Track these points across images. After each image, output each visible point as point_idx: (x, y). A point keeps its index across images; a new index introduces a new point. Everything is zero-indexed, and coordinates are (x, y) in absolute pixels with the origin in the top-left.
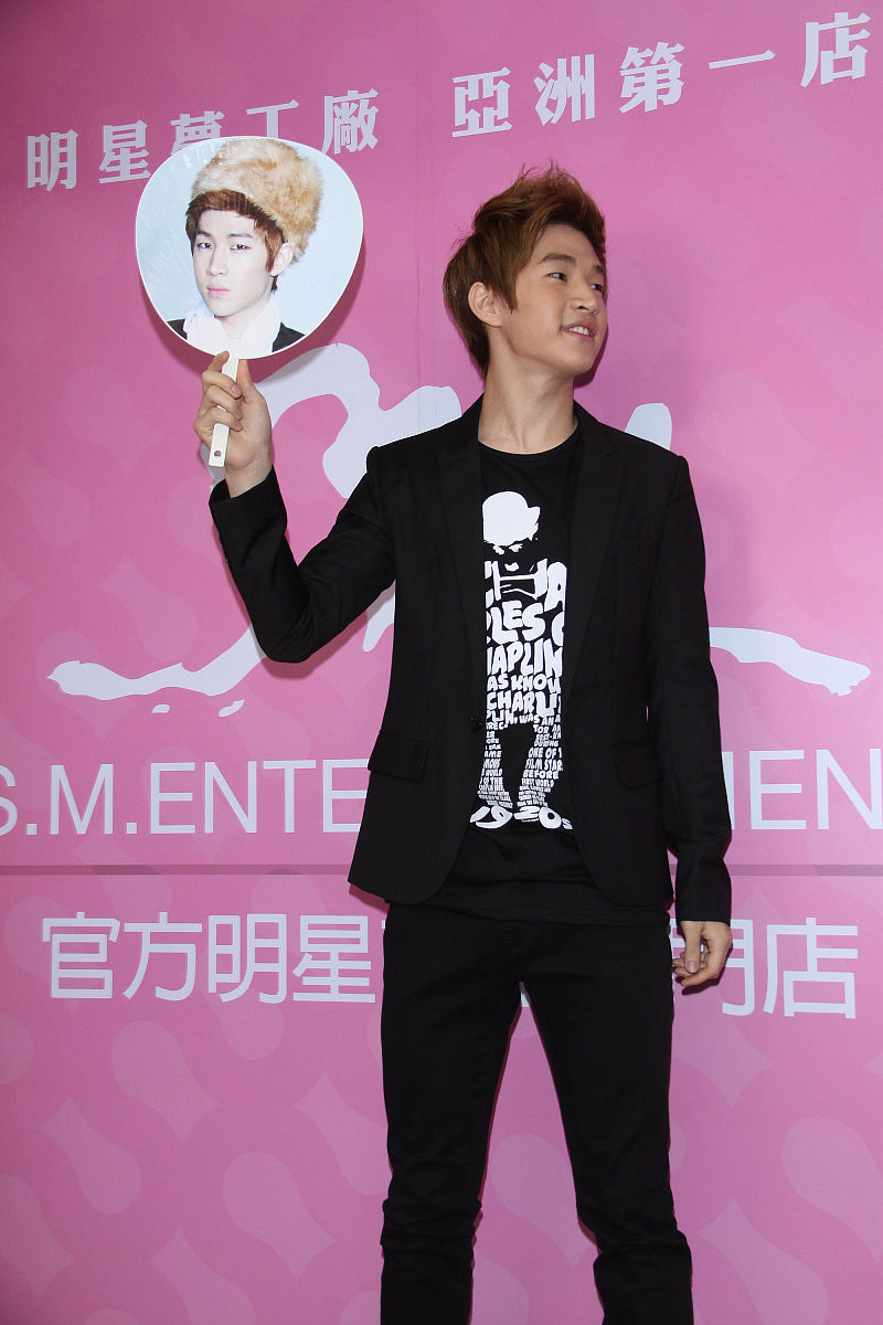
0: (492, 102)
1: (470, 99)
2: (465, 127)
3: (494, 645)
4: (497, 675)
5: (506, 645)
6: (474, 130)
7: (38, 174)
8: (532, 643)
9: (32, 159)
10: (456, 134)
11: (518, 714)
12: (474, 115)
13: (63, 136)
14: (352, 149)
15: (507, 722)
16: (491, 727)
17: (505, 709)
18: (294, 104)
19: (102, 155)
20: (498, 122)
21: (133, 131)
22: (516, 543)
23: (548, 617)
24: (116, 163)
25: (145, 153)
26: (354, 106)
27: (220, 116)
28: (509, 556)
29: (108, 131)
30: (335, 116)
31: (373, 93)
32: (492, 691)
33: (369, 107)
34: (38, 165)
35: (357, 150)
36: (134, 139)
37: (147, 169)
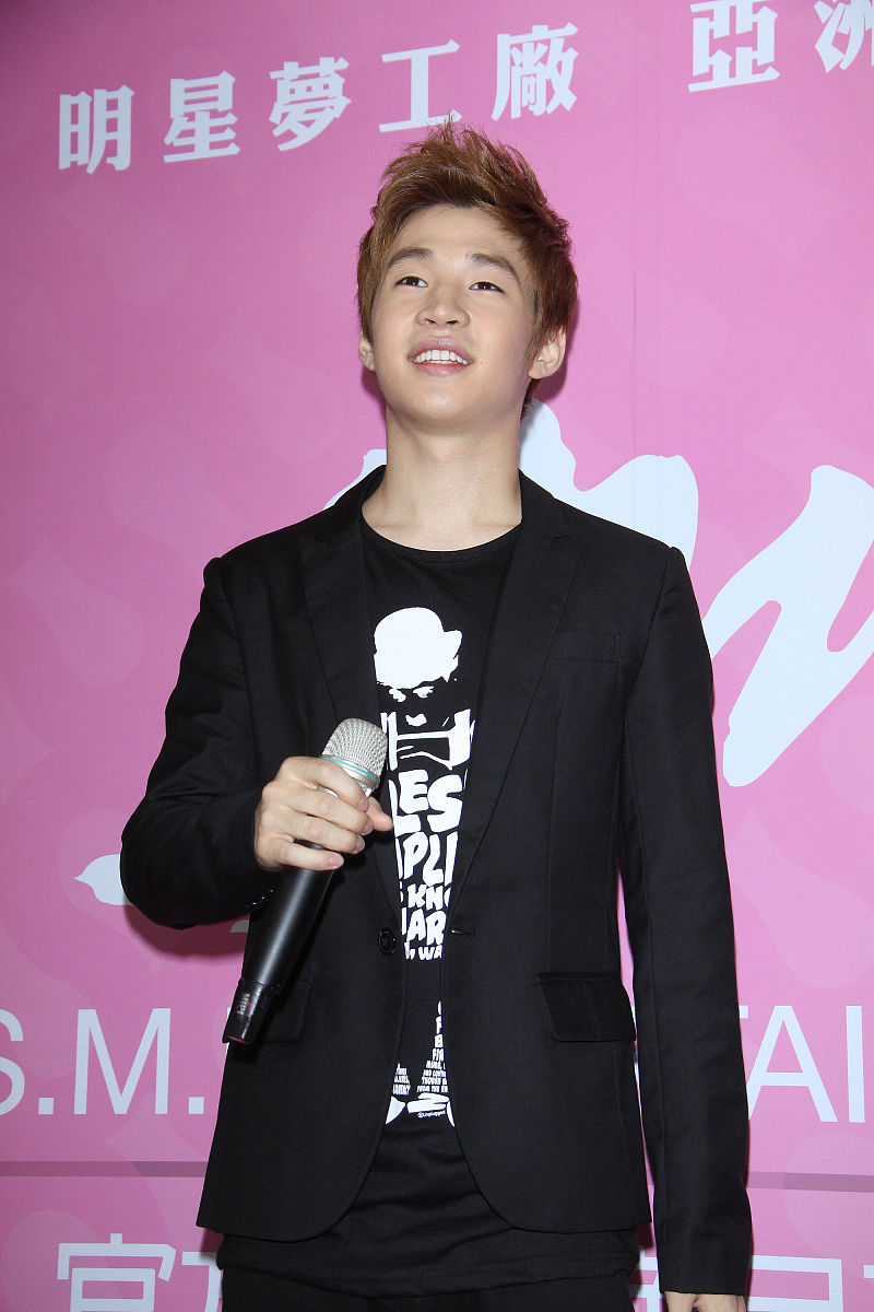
0: (750, 39)
1: (716, 36)
2: (708, 76)
5: (401, 838)
6: (721, 80)
7: (74, 149)
8: (443, 836)
9: (66, 128)
10: (693, 88)
11: (416, 943)
12: (722, 59)
13: (112, 95)
14: (538, 110)
18: (452, 47)
19: (170, 122)
20: (757, 69)
21: (215, 87)
22: (424, 684)
24: (190, 133)
25: (231, 119)
26: (542, 49)
27: (343, 64)
28: (412, 704)
29: (178, 87)
30: (512, 63)
31: (571, 30)
33: (565, 50)
34: (74, 136)
35: (546, 112)
36: (215, 99)
37: (235, 141)
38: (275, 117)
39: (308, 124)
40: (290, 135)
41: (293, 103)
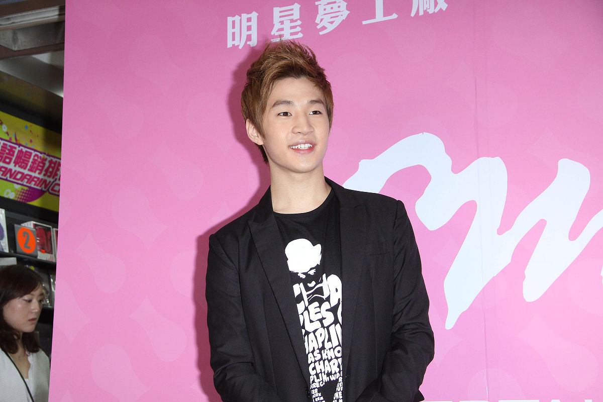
3: (307, 333)
4: (313, 352)
5: (314, 332)
7: (234, 39)
8: (328, 328)
9: (230, 31)
11: (329, 374)
13: (249, 16)
14: (431, 11)
15: (324, 381)
16: (314, 387)
17: (321, 372)
19: (273, 25)
21: (292, 10)
22: (311, 269)
23: (334, 310)
24: (282, 29)
25: (299, 23)
28: (308, 278)
29: (276, 11)
32: (312, 362)
34: (234, 34)
35: (434, 12)
36: (292, 15)
37: (300, 32)
38: (318, 21)
39: (332, 23)
40: (324, 28)
41: (325, 14)
